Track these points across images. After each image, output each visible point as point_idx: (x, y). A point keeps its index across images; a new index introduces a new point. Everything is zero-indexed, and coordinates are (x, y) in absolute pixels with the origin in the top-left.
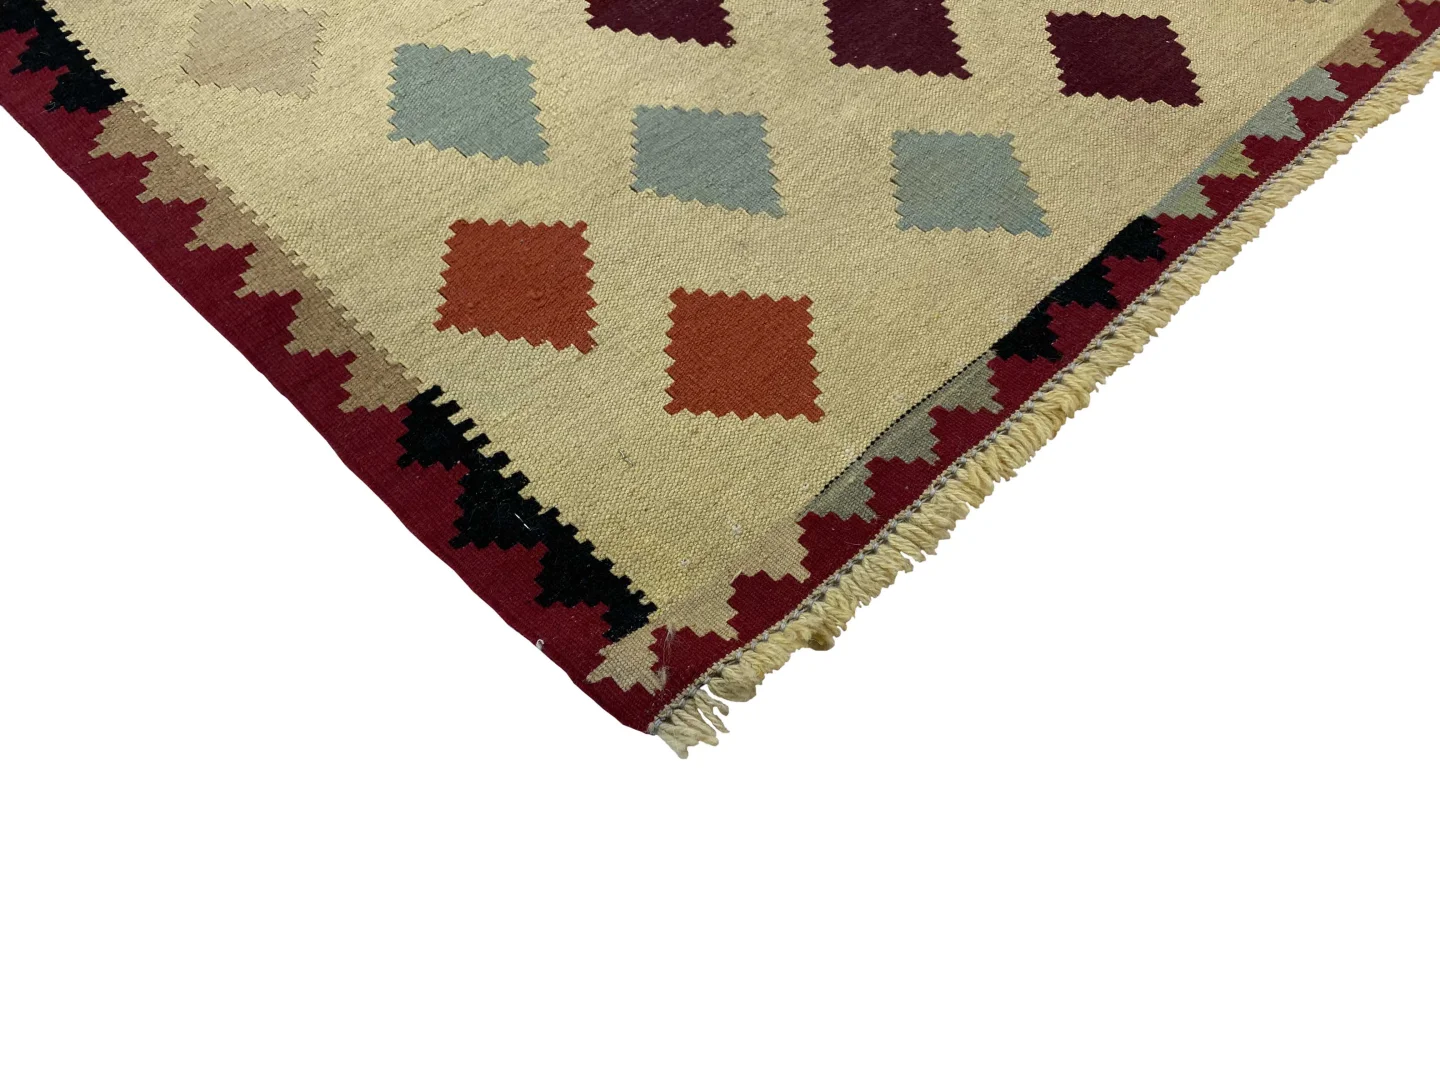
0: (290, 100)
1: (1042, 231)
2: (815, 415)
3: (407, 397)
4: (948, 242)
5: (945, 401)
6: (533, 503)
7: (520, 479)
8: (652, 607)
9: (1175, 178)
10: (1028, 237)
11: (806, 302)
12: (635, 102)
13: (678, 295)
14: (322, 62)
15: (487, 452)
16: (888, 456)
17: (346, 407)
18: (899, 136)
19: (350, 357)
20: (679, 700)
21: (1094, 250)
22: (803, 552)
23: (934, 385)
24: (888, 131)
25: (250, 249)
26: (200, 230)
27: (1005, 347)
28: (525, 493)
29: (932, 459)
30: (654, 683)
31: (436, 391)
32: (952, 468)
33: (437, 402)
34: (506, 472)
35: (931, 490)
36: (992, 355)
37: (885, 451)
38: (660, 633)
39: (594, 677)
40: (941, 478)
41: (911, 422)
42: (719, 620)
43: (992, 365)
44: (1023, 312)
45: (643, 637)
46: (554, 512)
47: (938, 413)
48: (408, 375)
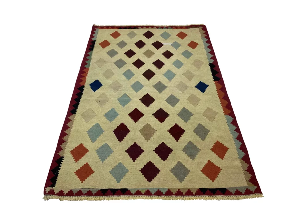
0: (85, 122)
1: (118, 182)
2: (82, 182)
3: (62, 156)
4: (111, 176)
5: (91, 190)
6: (58, 172)
7: (60, 169)
8: (55, 187)
9: (136, 188)
10: (117, 182)
11: (94, 172)
12: (106, 142)
13: (87, 163)
14: (91, 120)
15: (61, 165)
16: (82, 191)
17: (58, 153)
18: (120, 163)
19: (63, 149)
20: (47, 195)
21: (119, 188)
22: (67, 192)
23: (92, 188)
24: (120, 162)
25: (67, 135)
26: (67, 130)
27: (102, 190)
28: (59, 170)
29: (84, 194)
30: (47, 192)
31: (64, 157)
32: (84, 196)
33: (63, 158)
34: (60, 168)
35: (80, 196)
36: (100, 190)
37: (82, 190)
38: (52, 189)
39: (45, 188)
40: (82, 196)
41: (87, 189)
42: (56, 192)
43: (99, 190)
44: (107, 188)
45: (51, 188)
46: (58, 174)
47: (90, 190)
48: (64, 154)
